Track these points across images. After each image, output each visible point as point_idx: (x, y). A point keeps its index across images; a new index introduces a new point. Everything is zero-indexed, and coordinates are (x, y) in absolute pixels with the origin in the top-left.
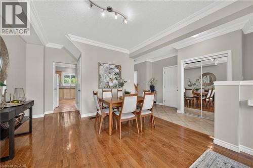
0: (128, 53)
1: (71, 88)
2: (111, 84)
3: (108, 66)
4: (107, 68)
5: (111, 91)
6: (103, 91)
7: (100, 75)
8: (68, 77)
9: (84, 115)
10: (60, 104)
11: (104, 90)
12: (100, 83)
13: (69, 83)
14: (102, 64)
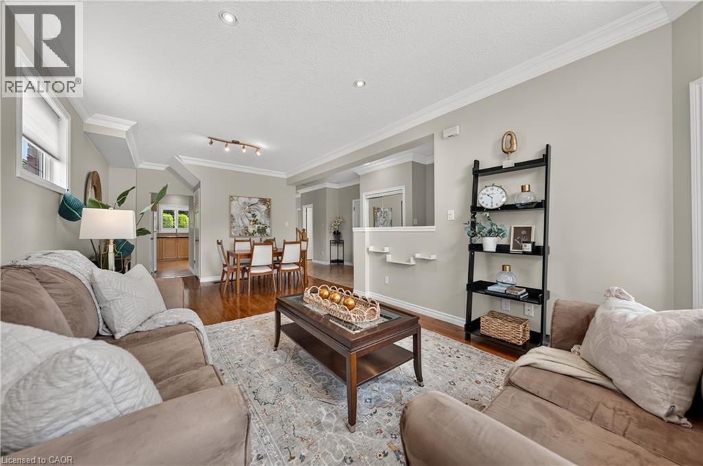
0: (285, 176)
1: (178, 237)
2: (251, 230)
3: (247, 200)
4: (245, 203)
5: (250, 241)
6: (236, 241)
7: (232, 216)
8: (172, 213)
9: (206, 279)
10: (158, 267)
11: (237, 239)
12: (232, 228)
13: (175, 227)
14: (235, 198)
